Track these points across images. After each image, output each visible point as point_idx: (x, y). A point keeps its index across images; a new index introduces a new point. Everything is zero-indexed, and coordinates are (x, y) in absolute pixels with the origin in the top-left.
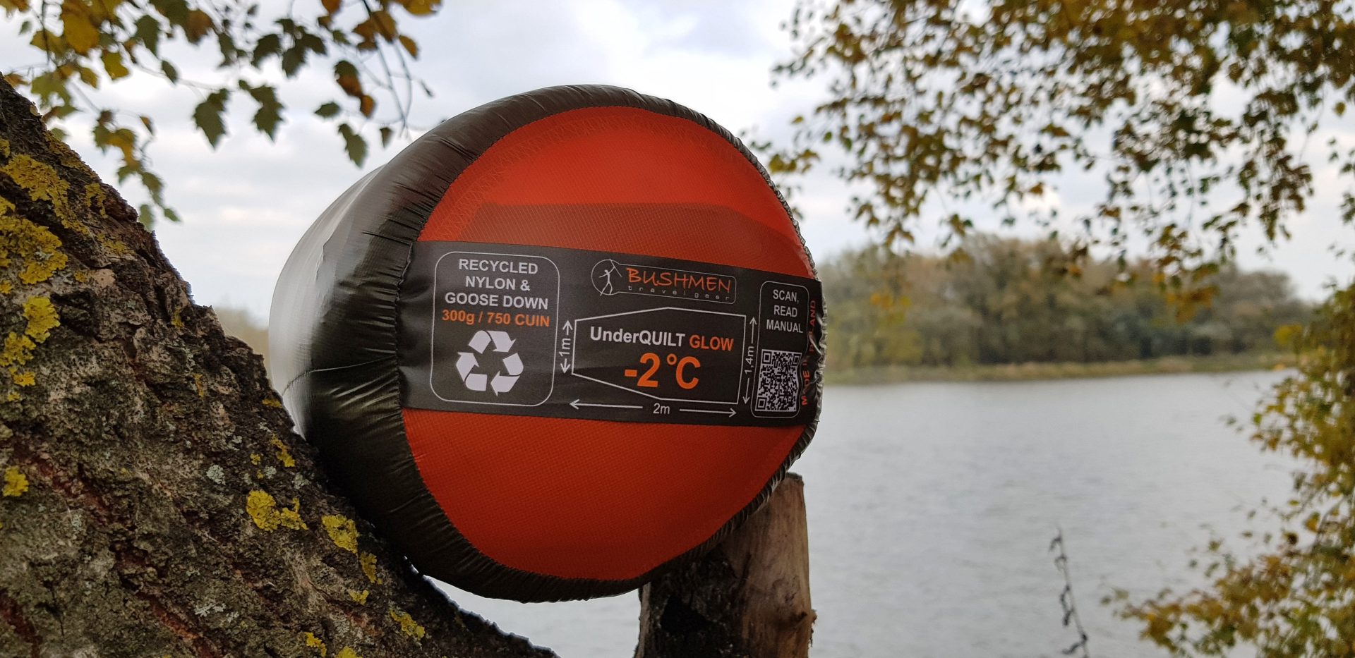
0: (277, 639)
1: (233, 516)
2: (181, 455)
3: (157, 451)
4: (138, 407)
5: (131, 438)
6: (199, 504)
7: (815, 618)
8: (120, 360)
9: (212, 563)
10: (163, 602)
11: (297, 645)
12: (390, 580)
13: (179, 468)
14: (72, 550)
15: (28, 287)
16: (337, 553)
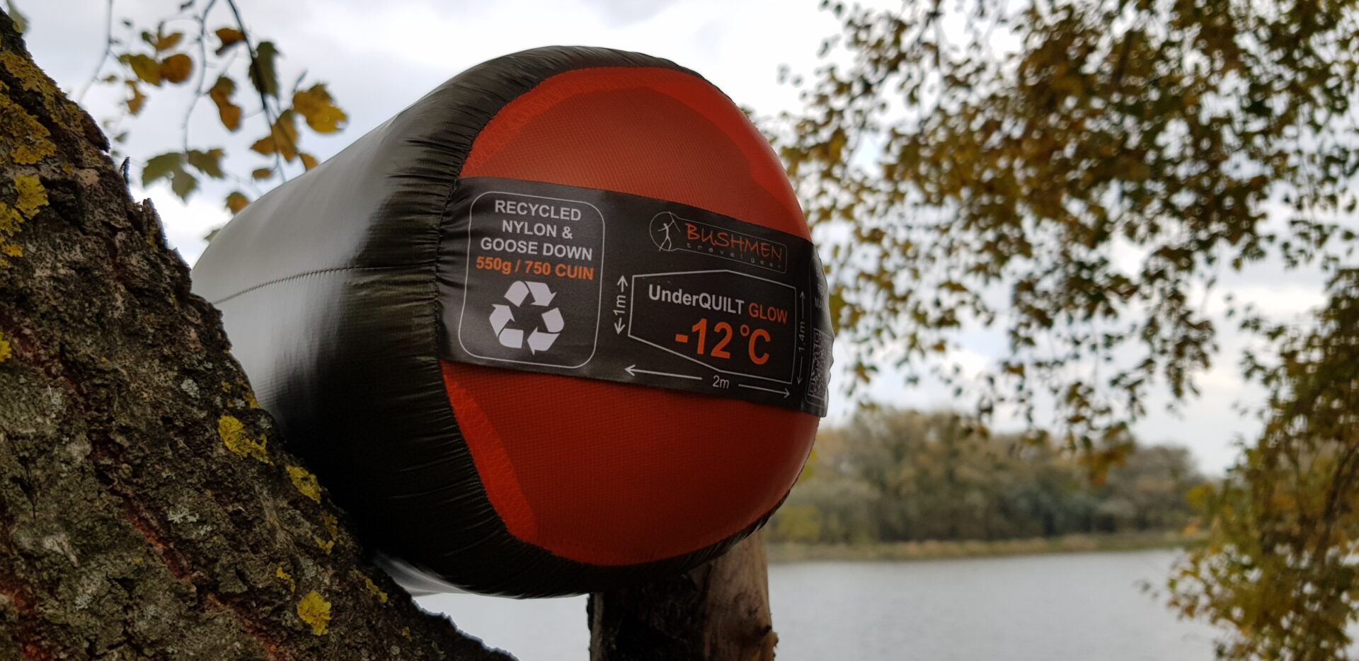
0: (247, 563)
1: (206, 430)
2: (157, 361)
3: (135, 351)
4: (119, 303)
5: (111, 332)
6: (174, 411)
7: (777, 641)
8: (102, 255)
9: (187, 470)
10: (135, 503)
11: (267, 575)
12: (351, 543)
13: (155, 374)
14: (50, 429)
15: (17, 166)
16: (301, 500)
